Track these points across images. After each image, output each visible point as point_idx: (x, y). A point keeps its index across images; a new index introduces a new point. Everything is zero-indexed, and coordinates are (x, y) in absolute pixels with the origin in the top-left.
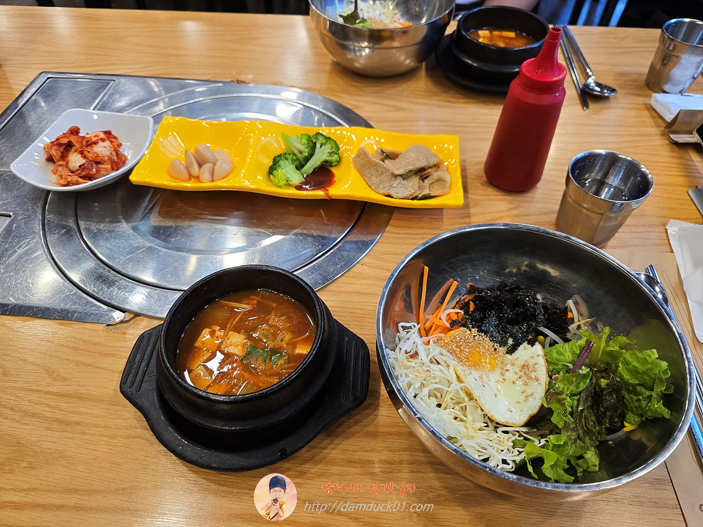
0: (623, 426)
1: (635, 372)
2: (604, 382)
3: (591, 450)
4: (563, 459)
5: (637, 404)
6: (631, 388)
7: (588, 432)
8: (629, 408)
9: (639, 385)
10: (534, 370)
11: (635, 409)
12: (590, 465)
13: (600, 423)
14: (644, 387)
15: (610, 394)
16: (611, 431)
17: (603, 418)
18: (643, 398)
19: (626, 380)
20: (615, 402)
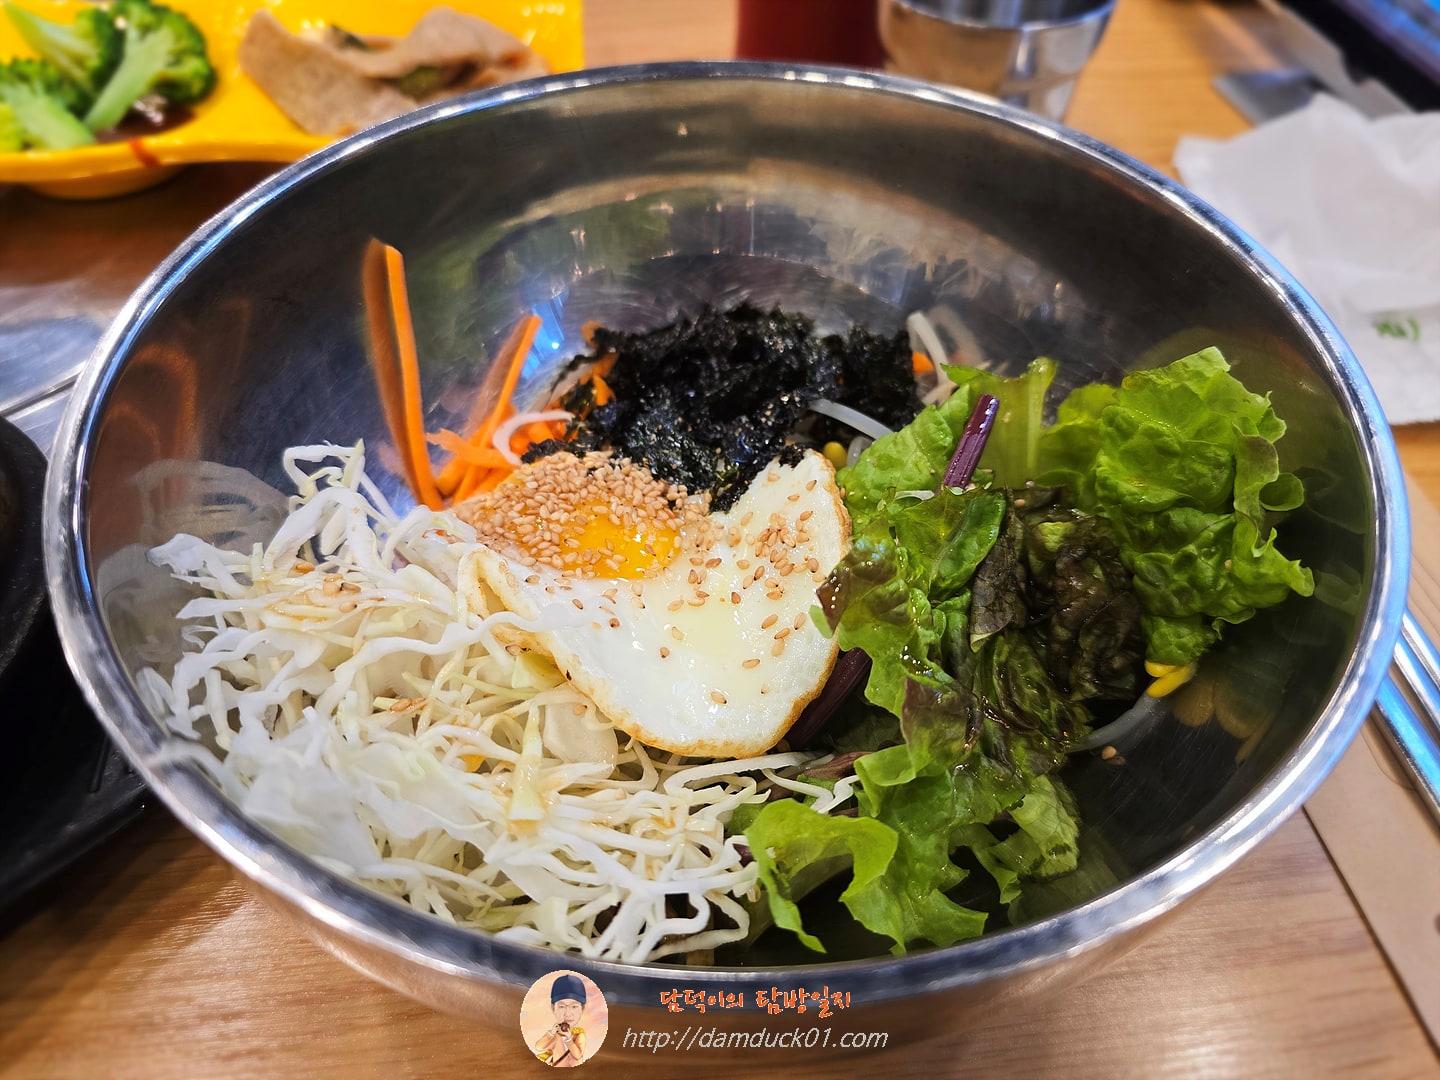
0: (1149, 680)
1: (1155, 456)
2: (1052, 532)
3: (1041, 791)
4: (928, 847)
5: (1181, 579)
6: (1151, 525)
7: (1020, 724)
8: (1156, 605)
9: (1180, 503)
10: (803, 538)
11: (1176, 601)
12: (1044, 849)
13: (1061, 684)
14: (1195, 506)
15: (1080, 567)
16: (1104, 711)
17: (1070, 664)
18: (1199, 548)
19: (1128, 498)
20: (1104, 594)
